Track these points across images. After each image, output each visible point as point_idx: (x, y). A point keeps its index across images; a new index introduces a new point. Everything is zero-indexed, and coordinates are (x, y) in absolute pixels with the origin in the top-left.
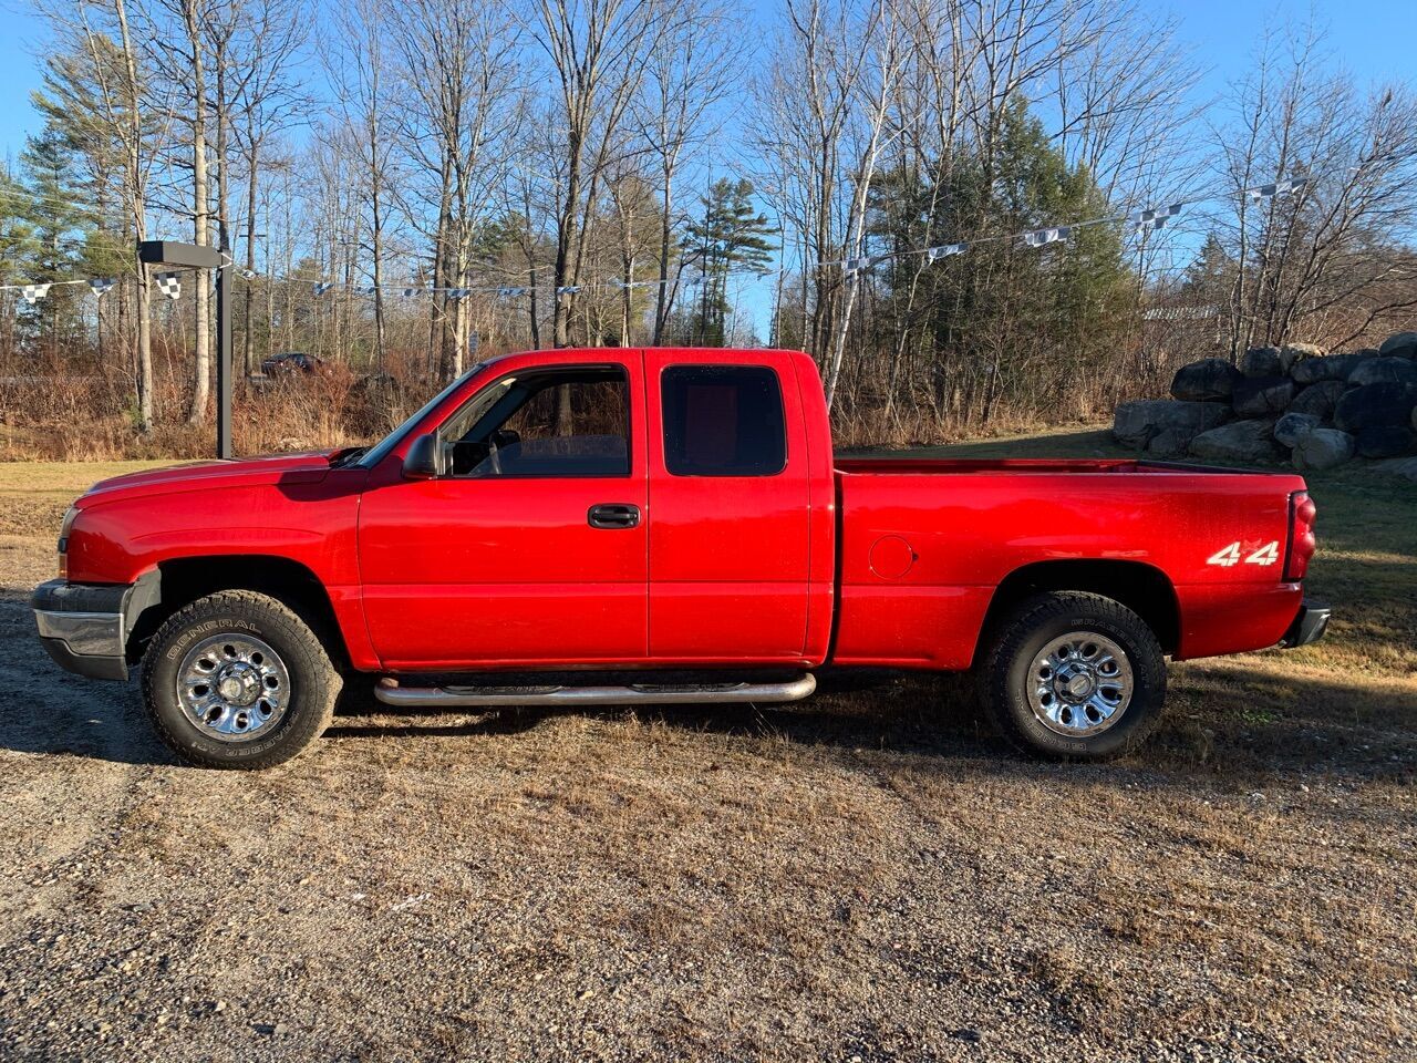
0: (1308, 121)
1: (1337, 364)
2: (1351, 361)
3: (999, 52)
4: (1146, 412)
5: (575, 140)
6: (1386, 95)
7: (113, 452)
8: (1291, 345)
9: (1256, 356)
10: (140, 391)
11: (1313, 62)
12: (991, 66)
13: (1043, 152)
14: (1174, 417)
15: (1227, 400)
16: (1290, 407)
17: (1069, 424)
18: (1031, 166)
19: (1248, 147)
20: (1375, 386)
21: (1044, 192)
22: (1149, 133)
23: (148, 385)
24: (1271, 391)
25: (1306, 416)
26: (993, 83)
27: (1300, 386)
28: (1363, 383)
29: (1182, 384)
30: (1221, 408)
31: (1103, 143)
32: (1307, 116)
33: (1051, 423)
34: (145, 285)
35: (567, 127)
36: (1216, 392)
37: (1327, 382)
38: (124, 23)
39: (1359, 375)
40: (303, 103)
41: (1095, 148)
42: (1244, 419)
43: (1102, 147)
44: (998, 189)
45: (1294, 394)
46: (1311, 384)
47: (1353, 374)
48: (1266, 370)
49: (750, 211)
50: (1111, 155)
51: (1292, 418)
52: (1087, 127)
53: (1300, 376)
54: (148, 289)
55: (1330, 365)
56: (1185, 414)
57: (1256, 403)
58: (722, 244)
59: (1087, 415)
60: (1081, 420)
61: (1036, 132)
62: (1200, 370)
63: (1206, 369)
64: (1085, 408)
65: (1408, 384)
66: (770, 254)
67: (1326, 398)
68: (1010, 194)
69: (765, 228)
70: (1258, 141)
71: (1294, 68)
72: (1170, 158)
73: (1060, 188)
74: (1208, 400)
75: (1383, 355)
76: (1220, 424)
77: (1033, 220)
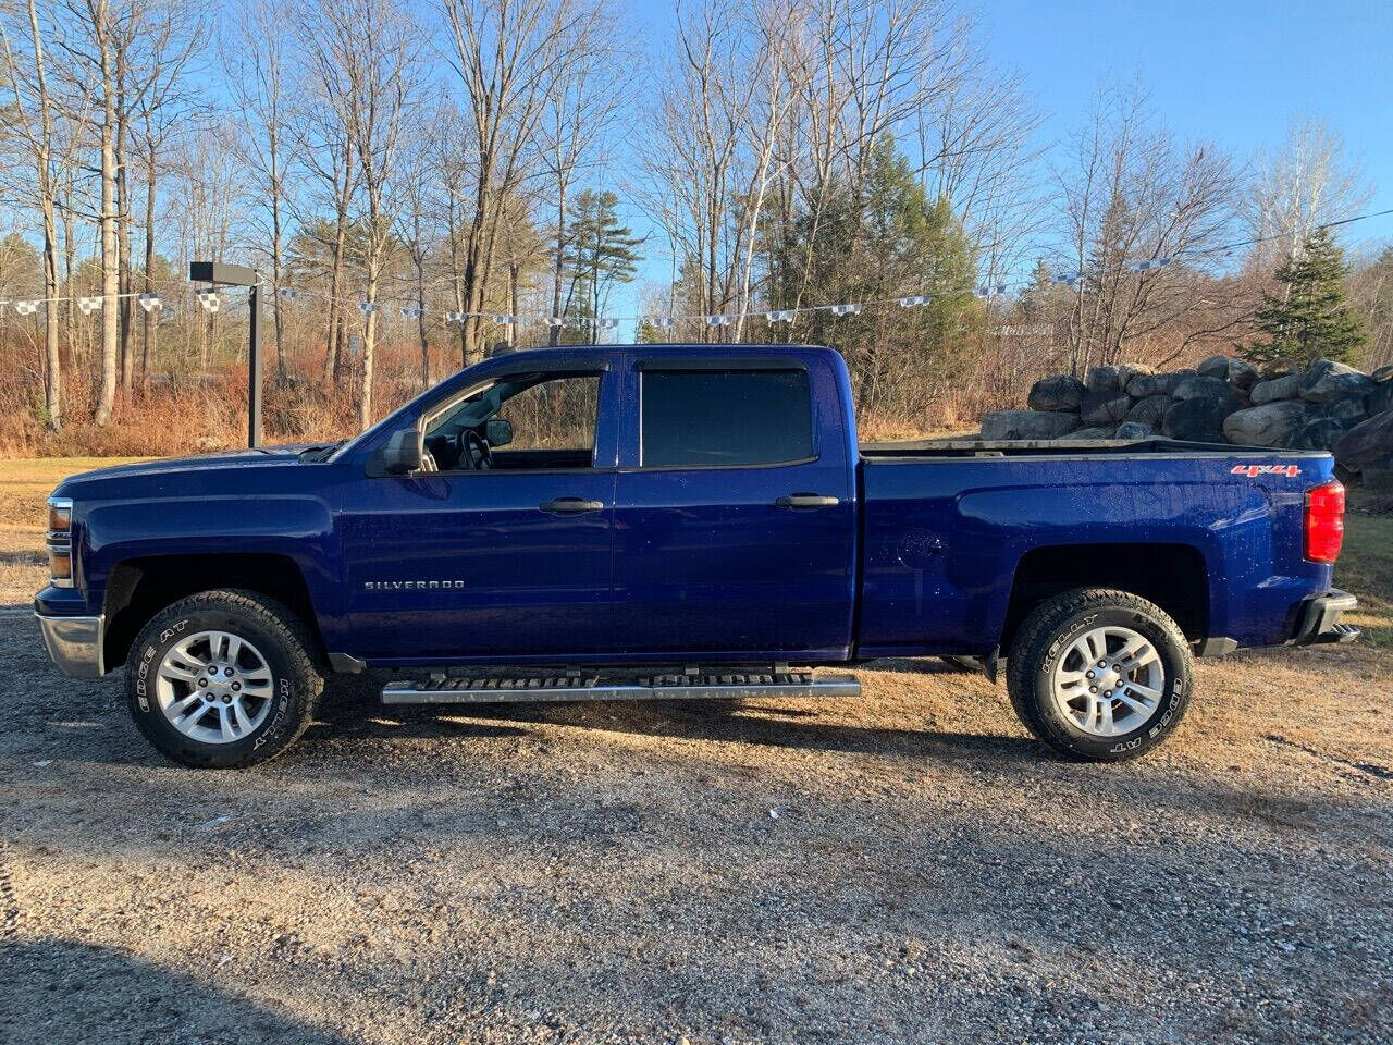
0: (1135, 171)
1: (1165, 382)
2: (1176, 379)
3: (868, 94)
4: (1009, 421)
5: (486, 158)
6: (1199, 151)
7: (25, 449)
8: (1128, 365)
9: (1098, 374)
10: (48, 390)
11: (1139, 120)
12: (860, 105)
13: (908, 186)
14: (1032, 425)
15: (1076, 410)
16: (1126, 417)
17: (937, 430)
18: (898, 198)
19: (1085, 191)
20: (1196, 400)
21: (910, 222)
22: (996, 171)
23: (56, 383)
24: (1111, 404)
25: (1141, 425)
26: (862, 120)
27: (1135, 400)
28: (1185, 398)
29: (1038, 396)
30: (1071, 417)
31: (957, 178)
32: (1134, 166)
33: (921, 429)
34: (53, 285)
35: (477, 148)
36: (1066, 404)
37: (1156, 397)
38: (36, 28)
39: (1182, 391)
40: (204, 109)
41: (950, 181)
42: (1090, 427)
43: (956, 181)
44: (867, 218)
45: (1131, 407)
46: (1144, 398)
47: (1177, 390)
48: (1105, 386)
49: (614, 221)
50: (964, 189)
51: (1130, 426)
52: (943, 164)
53: (1136, 391)
54: (57, 289)
55: (1159, 383)
56: (1042, 422)
57: (1100, 413)
58: (587, 252)
59: (953, 422)
60: (947, 427)
61: (902, 167)
62: (1053, 385)
63: (1057, 384)
64: (950, 415)
65: (1220, 399)
66: (634, 264)
67: (1156, 409)
68: (879, 222)
69: (628, 238)
70: (1093, 186)
71: (1122, 123)
72: (1014, 194)
73: (924, 219)
74: (1061, 411)
75: (1201, 375)
76: (1070, 431)
77: (899, 247)
